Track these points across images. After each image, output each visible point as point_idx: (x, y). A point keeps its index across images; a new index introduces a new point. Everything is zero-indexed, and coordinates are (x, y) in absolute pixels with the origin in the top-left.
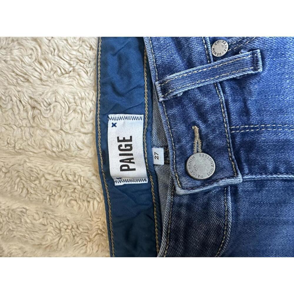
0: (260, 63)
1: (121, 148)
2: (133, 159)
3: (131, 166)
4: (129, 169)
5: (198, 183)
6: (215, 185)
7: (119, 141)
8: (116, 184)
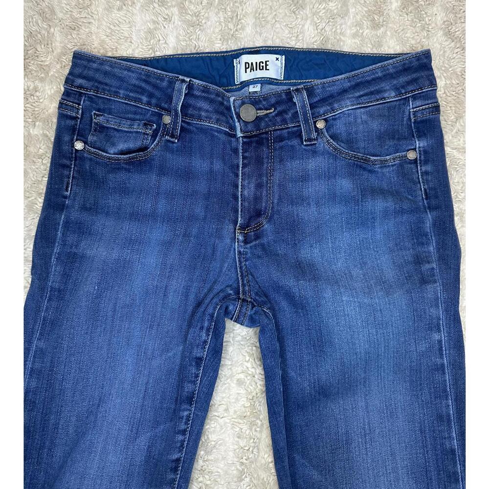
0: (309, 143)
1: (261, 63)
2: (254, 71)
3: (248, 70)
4: (246, 68)
5: (237, 110)
6: (236, 120)
7: (266, 62)
8: (235, 60)
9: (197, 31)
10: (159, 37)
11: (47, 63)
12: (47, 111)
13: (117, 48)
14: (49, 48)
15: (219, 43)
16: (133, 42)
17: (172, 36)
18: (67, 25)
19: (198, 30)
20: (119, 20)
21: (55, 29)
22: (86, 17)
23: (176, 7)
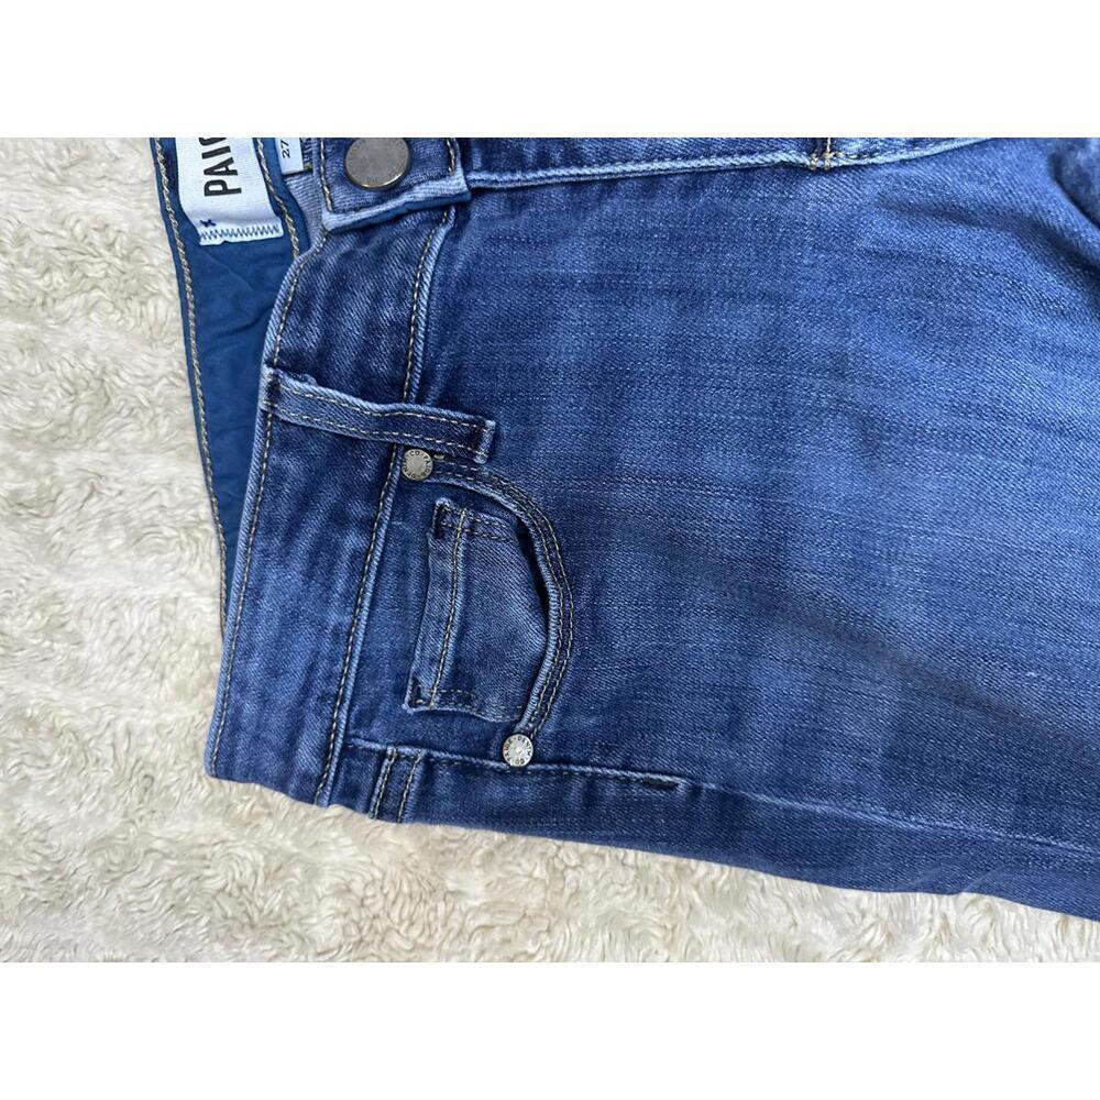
2: (230, 161)
3: (231, 182)
4: (226, 191)
5: (370, 197)
6: (406, 198)
8: (203, 242)
9: (122, 384)
10: (150, 509)
11: (261, 857)
12: (410, 855)
13: (196, 645)
14: (213, 854)
15: (156, 308)
16: (172, 595)
17: (146, 467)
18: (141, 801)
19: (117, 380)
20: (109, 639)
21: (156, 834)
22: (114, 746)
23: (56, 460)
